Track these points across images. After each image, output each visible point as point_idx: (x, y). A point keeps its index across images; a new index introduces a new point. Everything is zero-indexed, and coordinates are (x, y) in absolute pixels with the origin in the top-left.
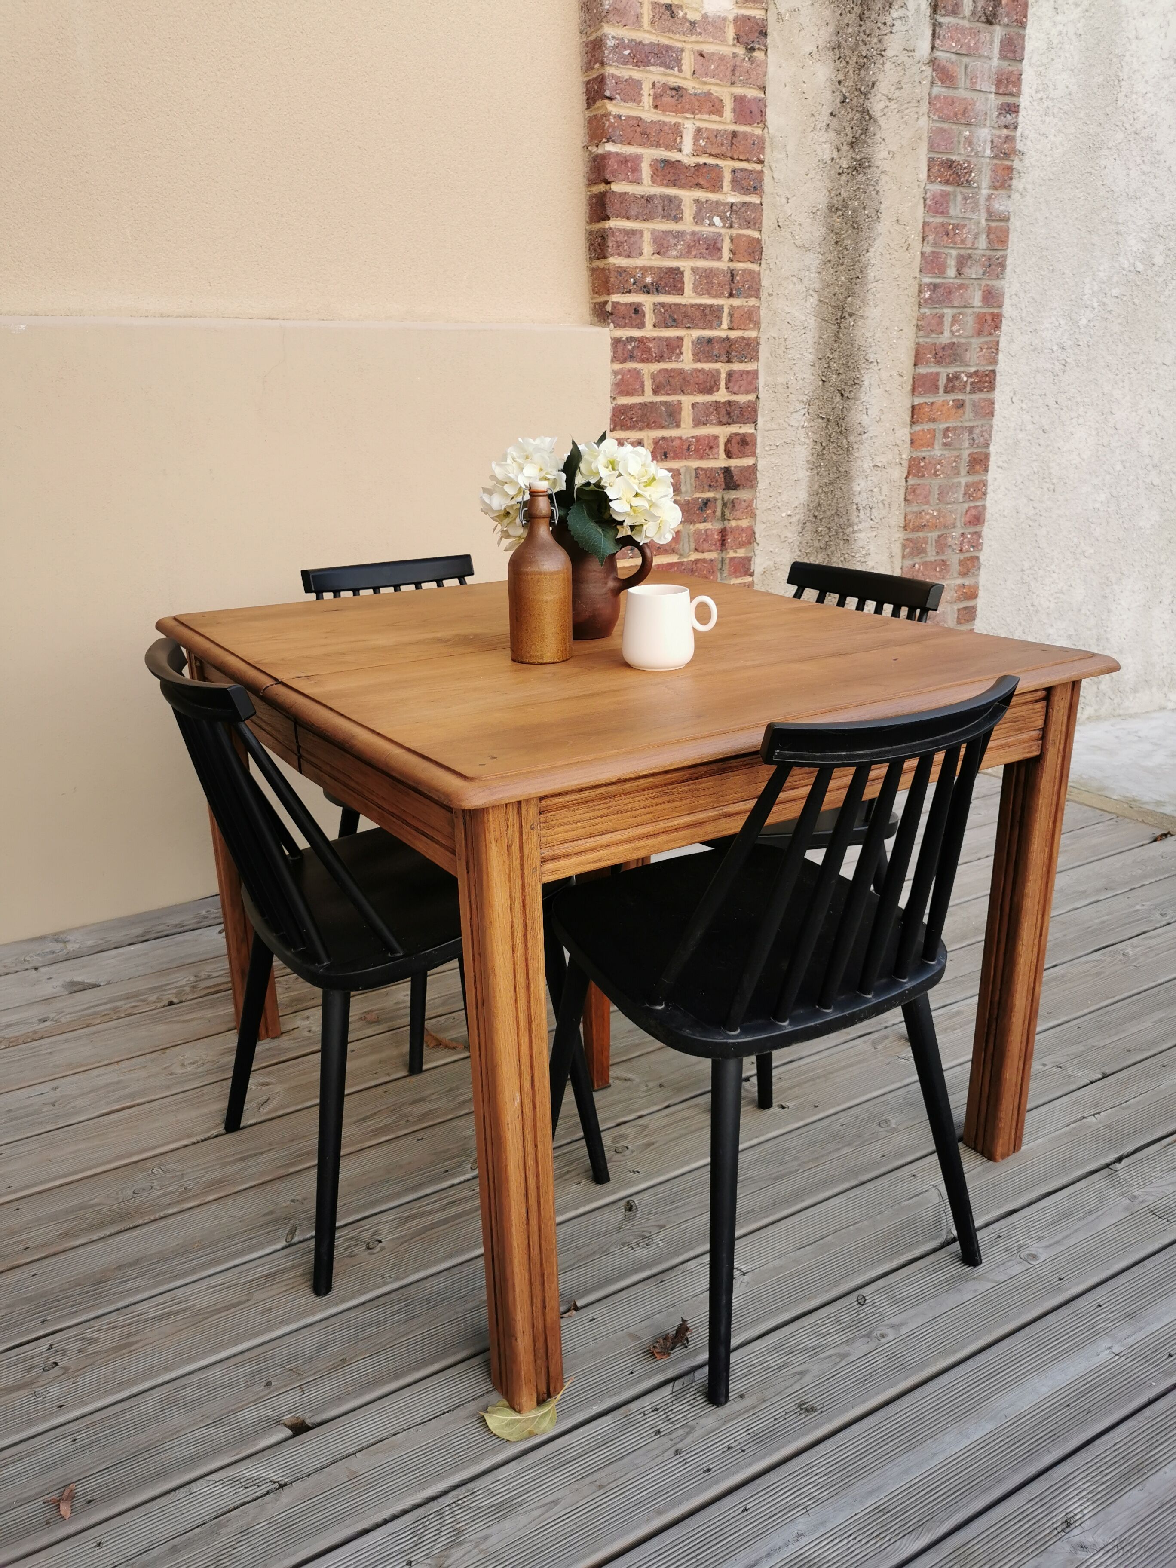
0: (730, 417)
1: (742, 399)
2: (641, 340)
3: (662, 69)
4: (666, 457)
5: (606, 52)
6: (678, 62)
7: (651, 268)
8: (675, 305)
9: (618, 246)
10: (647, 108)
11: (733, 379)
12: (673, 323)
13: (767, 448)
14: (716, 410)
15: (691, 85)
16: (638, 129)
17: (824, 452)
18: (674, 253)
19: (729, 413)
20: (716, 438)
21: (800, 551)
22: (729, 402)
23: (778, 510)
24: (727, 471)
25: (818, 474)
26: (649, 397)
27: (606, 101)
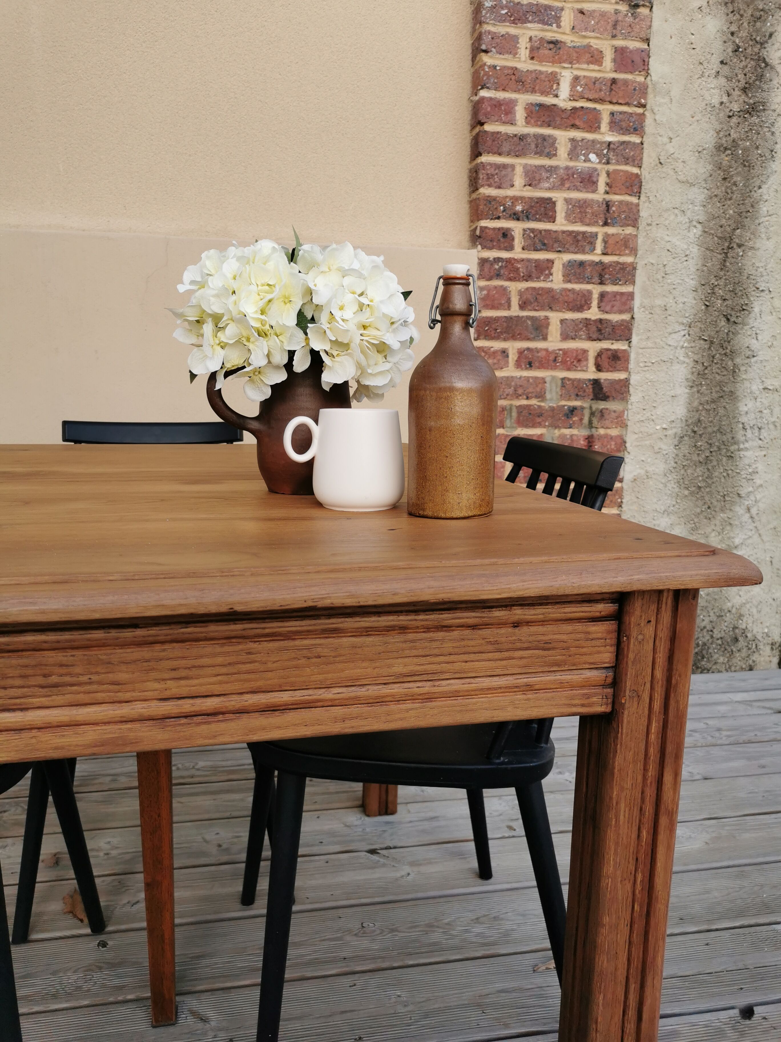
0: (601, 334)
1: (615, 318)
2: (509, 261)
3: (540, 25)
4: (531, 366)
5: (484, 12)
6: (557, 20)
7: (522, 198)
8: (545, 230)
9: (488, 178)
10: (523, 59)
11: (606, 299)
12: (542, 247)
13: (641, 365)
14: (586, 327)
15: (569, 39)
16: (513, 77)
17: (706, 371)
18: (547, 185)
19: (599, 330)
20: (585, 352)
21: (676, 463)
22: (601, 321)
23: (651, 423)
24: (596, 383)
25: (698, 392)
26: (515, 311)
27: (483, 54)
